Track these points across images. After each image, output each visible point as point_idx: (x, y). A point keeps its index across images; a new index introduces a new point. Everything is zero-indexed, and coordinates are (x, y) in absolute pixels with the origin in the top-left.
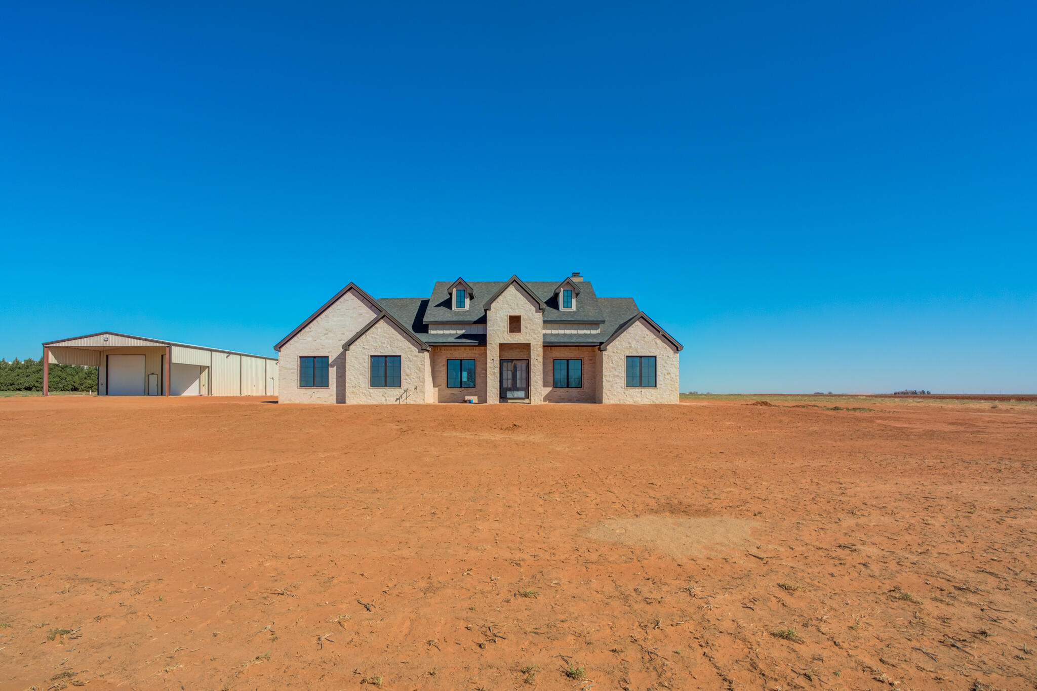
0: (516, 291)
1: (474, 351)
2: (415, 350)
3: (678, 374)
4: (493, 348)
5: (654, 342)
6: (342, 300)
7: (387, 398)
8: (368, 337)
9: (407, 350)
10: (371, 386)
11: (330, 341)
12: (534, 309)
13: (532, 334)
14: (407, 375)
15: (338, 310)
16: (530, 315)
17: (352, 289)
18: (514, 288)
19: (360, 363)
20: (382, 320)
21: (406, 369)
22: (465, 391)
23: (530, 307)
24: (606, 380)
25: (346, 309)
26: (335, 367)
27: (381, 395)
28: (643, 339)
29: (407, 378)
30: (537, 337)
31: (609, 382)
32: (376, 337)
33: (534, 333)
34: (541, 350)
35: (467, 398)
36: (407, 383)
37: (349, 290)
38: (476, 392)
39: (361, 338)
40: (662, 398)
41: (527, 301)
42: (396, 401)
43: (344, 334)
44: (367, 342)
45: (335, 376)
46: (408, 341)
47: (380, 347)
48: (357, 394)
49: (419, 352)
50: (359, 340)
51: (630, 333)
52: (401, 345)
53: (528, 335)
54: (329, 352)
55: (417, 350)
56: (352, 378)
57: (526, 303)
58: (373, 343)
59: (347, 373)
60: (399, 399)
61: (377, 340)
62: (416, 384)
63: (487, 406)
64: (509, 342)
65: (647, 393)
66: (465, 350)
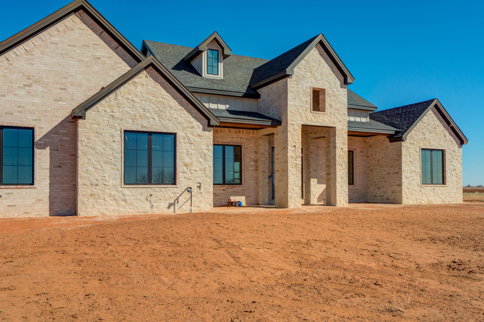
0: (319, 55)
1: (241, 134)
2: (198, 126)
3: (461, 170)
4: (295, 130)
5: (443, 134)
6: (60, 26)
7: (155, 204)
8: (119, 98)
9: (185, 125)
10: (125, 184)
11: (37, 100)
12: (339, 83)
13: (337, 115)
14: (186, 165)
15: (52, 43)
16: (335, 90)
17: (81, 11)
18: (317, 52)
19: (105, 143)
20: (145, 72)
21: (184, 155)
22: (230, 190)
23: (334, 80)
24: (405, 176)
25: (69, 45)
26: (48, 148)
27: (143, 198)
28: (434, 130)
29: (185, 169)
30: (342, 120)
31: (407, 178)
32: (135, 99)
33: (339, 113)
34: (346, 136)
35: (233, 199)
36: (185, 178)
37: (75, 11)
38: (243, 190)
39: (107, 99)
40: (450, 197)
41: (331, 72)
42: (169, 207)
43: (65, 89)
44: (119, 107)
45: (48, 165)
46: (187, 111)
47: (140, 116)
48: (99, 198)
49: (204, 130)
50: (103, 102)
51: (424, 122)
52: (176, 116)
53: (332, 116)
54: (34, 120)
55: (201, 126)
56: (90, 168)
57: (331, 74)
58: (128, 110)
59: (82, 161)
60: (173, 204)
61: (136, 105)
62: (199, 180)
63: (287, 211)
64: (313, 124)
65: (439, 192)
66: (229, 132)
